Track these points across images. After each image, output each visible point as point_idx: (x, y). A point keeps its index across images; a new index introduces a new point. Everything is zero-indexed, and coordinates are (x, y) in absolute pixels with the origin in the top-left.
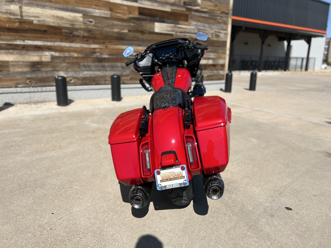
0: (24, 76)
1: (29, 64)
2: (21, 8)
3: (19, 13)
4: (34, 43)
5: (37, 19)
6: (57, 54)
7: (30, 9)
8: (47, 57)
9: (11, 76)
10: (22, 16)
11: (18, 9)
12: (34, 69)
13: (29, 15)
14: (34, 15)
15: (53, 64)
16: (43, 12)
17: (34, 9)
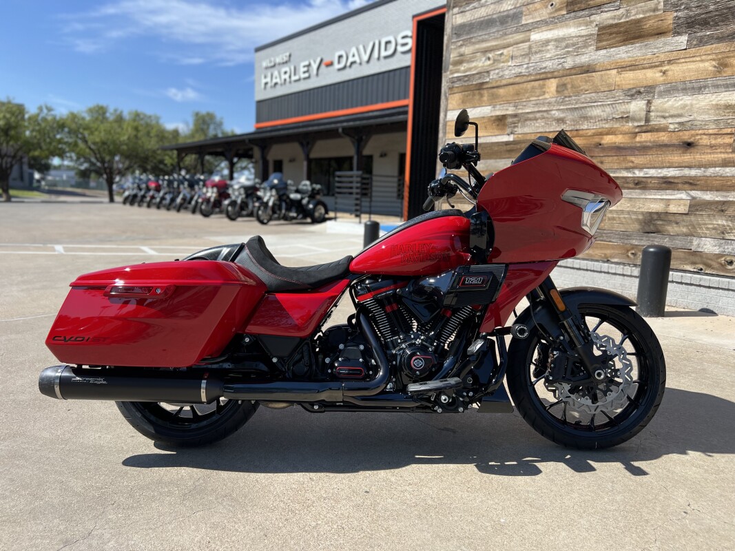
0: (626, 241)
1: (641, 217)
2: (649, 102)
3: (643, 114)
4: (661, 173)
5: (679, 120)
6: (708, 196)
7: (668, 101)
8: (682, 202)
9: (605, 238)
10: (647, 120)
11: (645, 107)
12: (647, 229)
13: (663, 114)
14: (672, 112)
15: (693, 218)
16: (694, 102)
17: (675, 100)
